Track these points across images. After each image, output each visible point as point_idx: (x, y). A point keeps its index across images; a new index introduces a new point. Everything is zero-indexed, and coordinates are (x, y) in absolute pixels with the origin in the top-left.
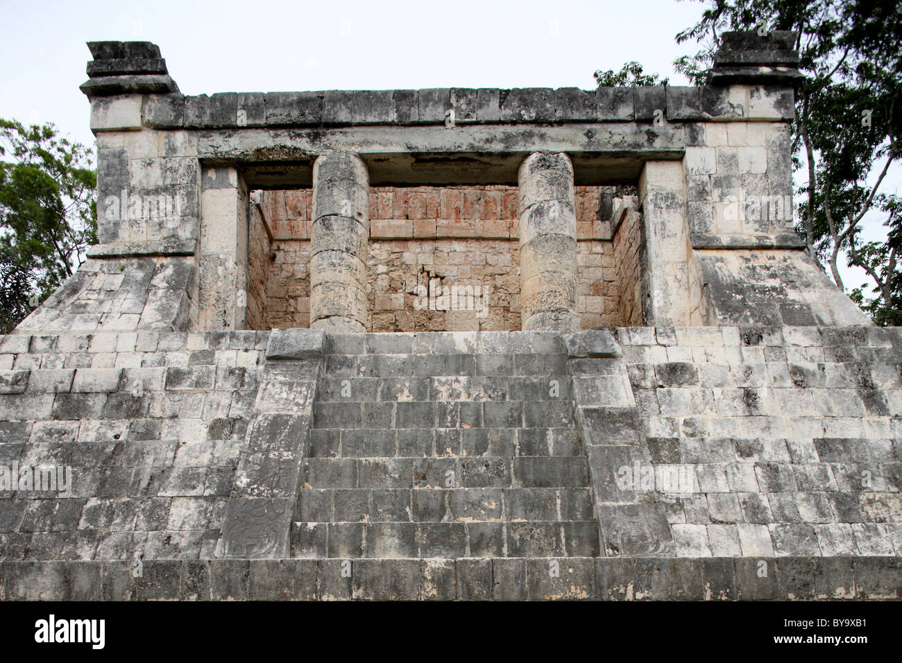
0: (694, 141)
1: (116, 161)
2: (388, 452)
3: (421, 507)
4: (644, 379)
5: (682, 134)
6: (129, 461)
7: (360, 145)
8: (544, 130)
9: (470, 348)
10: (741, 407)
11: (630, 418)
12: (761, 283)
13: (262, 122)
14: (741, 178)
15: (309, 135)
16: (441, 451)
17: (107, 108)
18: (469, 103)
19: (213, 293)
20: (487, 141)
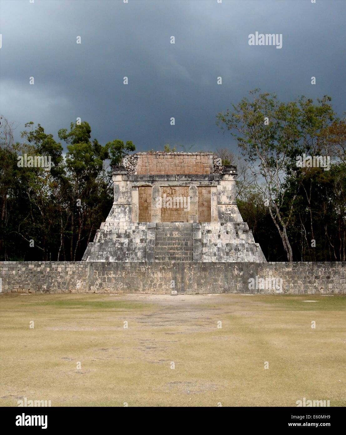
0: (219, 184)
1: (117, 187)
2: (166, 245)
3: (171, 254)
4: (204, 232)
5: (217, 183)
6: (131, 246)
7: (160, 184)
8: (192, 182)
9: (178, 225)
10: (218, 237)
11: (200, 240)
12: (227, 212)
13: (143, 180)
14: (227, 191)
15: (151, 182)
16: (174, 245)
17: (116, 177)
18: (179, 177)
19: (134, 210)
20: (182, 184)
